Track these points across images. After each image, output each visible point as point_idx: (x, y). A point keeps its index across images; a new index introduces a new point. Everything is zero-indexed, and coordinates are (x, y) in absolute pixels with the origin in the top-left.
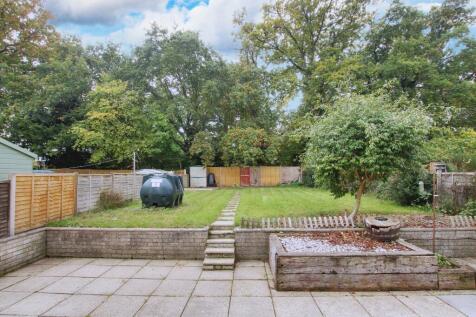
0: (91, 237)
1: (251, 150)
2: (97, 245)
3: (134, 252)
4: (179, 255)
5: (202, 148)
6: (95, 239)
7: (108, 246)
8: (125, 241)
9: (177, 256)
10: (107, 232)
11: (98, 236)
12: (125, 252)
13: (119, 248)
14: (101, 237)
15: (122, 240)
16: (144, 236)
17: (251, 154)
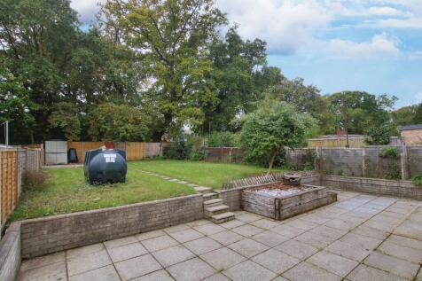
0: (92, 221)
1: (127, 126)
2: (99, 228)
3: (143, 226)
4: (183, 219)
5: (67, 120)
6: (96, 222)
7: (114, 226)
8: (133, 217)
9: (182, 220)
10: (113, 212)
11: (101, 217)
12: (133, 228)
13: (127, 225)
14: (106, 218)
15: (130, 216)
16: (154, 209)
17: (126, 130)
